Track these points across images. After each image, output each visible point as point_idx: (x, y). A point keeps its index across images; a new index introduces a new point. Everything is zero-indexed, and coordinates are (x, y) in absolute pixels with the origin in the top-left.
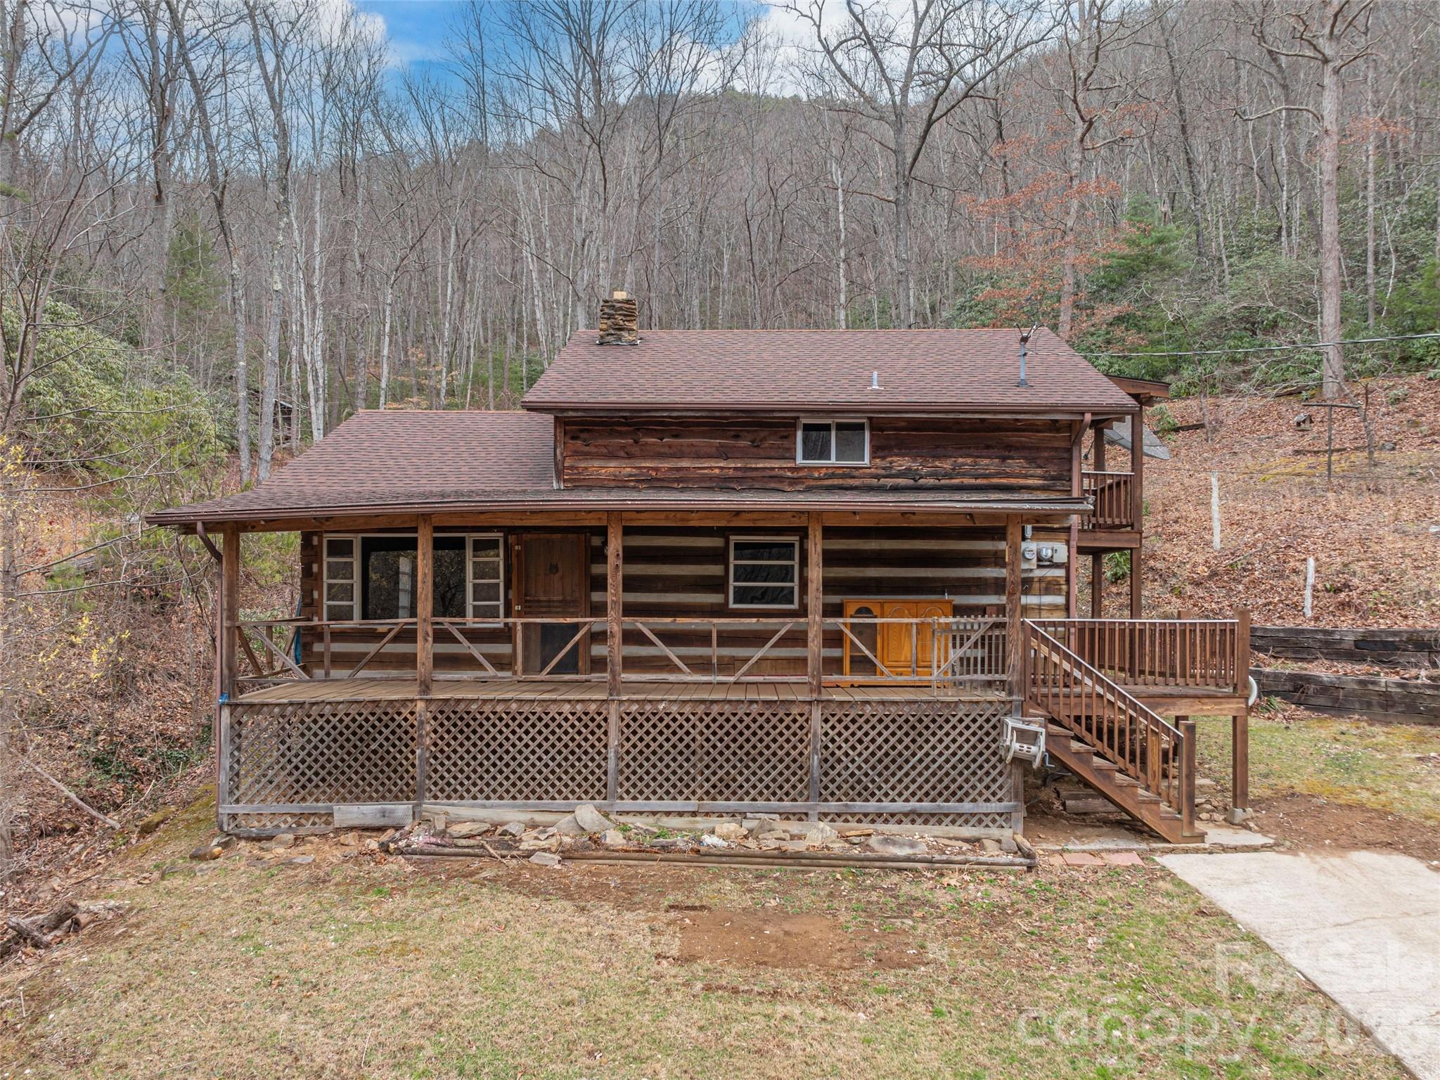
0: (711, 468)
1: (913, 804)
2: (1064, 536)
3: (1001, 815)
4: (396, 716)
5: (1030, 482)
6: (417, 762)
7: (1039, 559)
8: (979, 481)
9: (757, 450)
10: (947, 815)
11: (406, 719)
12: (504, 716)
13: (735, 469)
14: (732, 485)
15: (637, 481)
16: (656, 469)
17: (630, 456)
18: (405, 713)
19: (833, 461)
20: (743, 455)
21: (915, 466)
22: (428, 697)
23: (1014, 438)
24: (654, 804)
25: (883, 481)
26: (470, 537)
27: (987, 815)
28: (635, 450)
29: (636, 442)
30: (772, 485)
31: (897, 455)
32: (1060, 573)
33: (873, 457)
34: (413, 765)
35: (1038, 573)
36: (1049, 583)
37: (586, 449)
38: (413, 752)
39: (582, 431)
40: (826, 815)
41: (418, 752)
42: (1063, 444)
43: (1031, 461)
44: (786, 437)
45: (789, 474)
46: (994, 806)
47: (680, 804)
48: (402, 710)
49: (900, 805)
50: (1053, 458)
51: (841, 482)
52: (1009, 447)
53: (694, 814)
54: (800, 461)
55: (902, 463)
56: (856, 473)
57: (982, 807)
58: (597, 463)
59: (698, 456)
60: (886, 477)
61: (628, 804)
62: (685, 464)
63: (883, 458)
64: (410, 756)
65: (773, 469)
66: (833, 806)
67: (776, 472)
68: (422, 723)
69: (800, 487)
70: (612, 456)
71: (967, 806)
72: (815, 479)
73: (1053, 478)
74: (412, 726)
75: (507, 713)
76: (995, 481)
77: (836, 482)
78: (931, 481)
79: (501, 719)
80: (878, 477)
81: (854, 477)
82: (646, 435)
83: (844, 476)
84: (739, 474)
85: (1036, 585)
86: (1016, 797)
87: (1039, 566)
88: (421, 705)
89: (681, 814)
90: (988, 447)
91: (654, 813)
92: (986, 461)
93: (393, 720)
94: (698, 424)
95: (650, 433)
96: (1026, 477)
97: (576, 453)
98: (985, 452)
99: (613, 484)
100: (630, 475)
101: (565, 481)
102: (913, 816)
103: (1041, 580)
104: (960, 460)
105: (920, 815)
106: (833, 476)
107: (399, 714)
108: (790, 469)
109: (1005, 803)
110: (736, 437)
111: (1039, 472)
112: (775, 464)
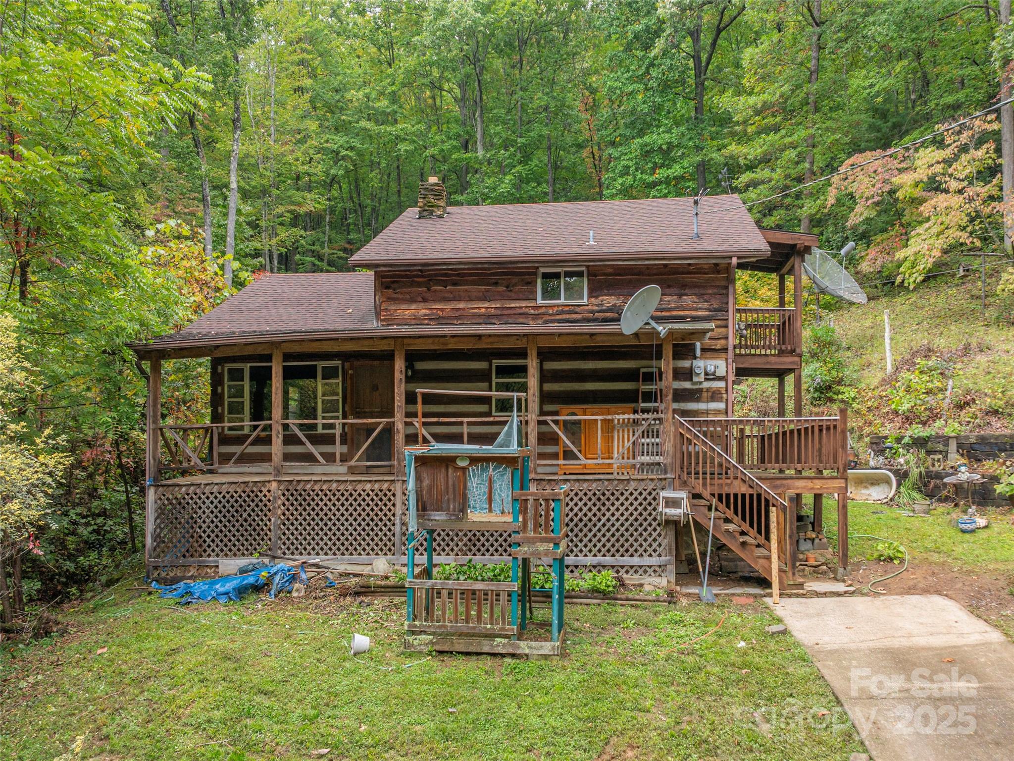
0: (479, 308)
1: (600, 559)
2: (724, 355)
3: (660, 566)
4: (259, 494)
5: (700, 313)
6: (272, 528)
7: (707, 374)
8: (664, 314)
9: (510, 293)
10: (622, 566)
11: (265, 496)
13: (496, 308)
14: (493, 321)
15: (430, 319)
16: (442, 310)
17: (425, 301)
18: (265, 490)
19: (562, 301)
20: (501, 298)
21: (618, 303)
22: (279, 479)
23: (688, 279)
25: (597, 315)
26: (320, 364)
27: (650, 567)
28: (428, 295)
29: (429, 290)
30: (521, 320)
31: (606, 295)
32: (720, 384)
33: (590, 297)
34: (270, 530)
35: (706, 385)
36: (713, 392)
37: (396, 296)
38: (270, 520)
39: (393, 283)
41: (273, 520)
42: (722, 283)
43: (700, 297)
44: (530, 283)
45: (532, 312)
46: (654, 561)
47: (443, 558)
50: (716, 294)
51: (568, 316)
52: (685, 286)
54: (540, 301)
55: (609, 301)
56: (578, 309)
57: (646, 561)
58: (403, 306)
59: (471, 300)
60: (599, 312)
62: (462, 305)
63: (596, 297)
64: (268, 523)
65: (521, 307)
67: (524, 310)
68: (275, 498)
69: (540, 320)
70: (412, 301)
71: (636, 561)
72: (550, 315)
73: (715, 310)
74: (269, 501)
75: (330, 491)
76: (675, 313)
77: (564, 317)
79: (326, 495)
80: (592, 312)
81: (576, 313)
82: (435, 285)
83: (570, 312)
84: (499, 312)
85: (705, 395)
86: (671, 555)
87: (706, 380)
88: (274, 485)
90: (669, 287)
92: (669, 298)
93: (257, 496)
94: (470, 275)
95: (438, 282)
96: (696, 309)
97: (390, 299)
99: (413, 322)
100: (425, 315)
101: (382, 320)
102: (598, 566)
103: (708, 390)
105: (603, 566)
106: (562, 312)
107: (261, 491)
108: (533, 308)
109: (663, 558)
110: (496, 284)
111: (706, 305)
112: (523, 304)
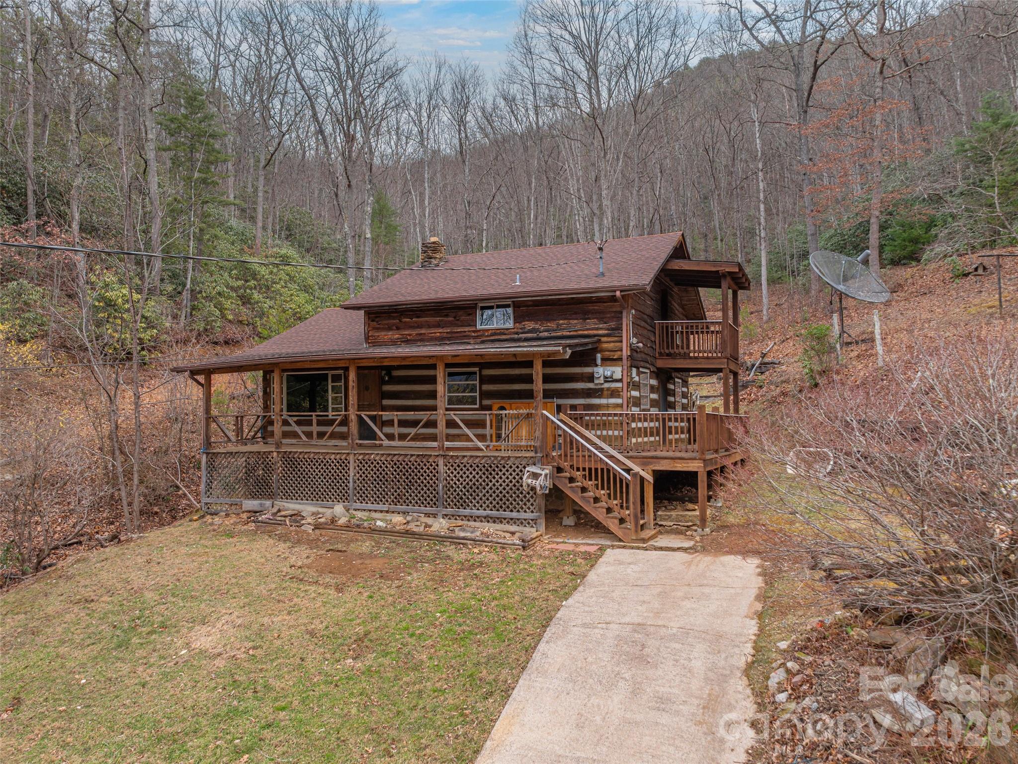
0: (435, 333)
1: (488, 512)
2: (620, 363)
3: (532, 520)
5: (601, 332)
6: (274, 481)
7: (605, 377)
9: (457, 323)
13: (447, 333)
14: (445, 342)
15: (401, 341)
16: (410, 335)
17: (398, 328)
18: (270, 457)
19: (494, 326)
20: (451, 324)
21: (537, 326)
22: (279, 450)
23: (590, 307)
24: (370, 506)
25: (521, 335)
26: (330, 373)
27: (525, 520)
28: (400, 325)
29: (401, 321)
30: (465, 340)
31: (527, 321)
32: (619, 385)
33: (515, 323)
34: (273, 483)
35: (606, 385)
36: (613, 391)
37: (379, 326)
38: (273, 476)
39: (376, 317)
40: (446, 515)
41: (275, 476)
42: (619, 309)
43: (602, 320)
44: (469, 315)
45: (473, 334)
46: (529, 515)
47: (381, 507)
50: (613, 317)
51: (499, 337)
52: (588, 313)
53: (387, 512)
54: (479, 327)
55: (530, 325)
56: (506, 332)
57: (522, 515)
58: (383, 333)
59: (429, 327)
60: (522, 333)
61: (358, 505)
62: (423, 331)
63: (520, 323)
64: (272, 478)
65: (465, 332)
67: (467, 334)
68: (276, 462)
69: (479, 340)
70: (389, 329)
72: (486, 336)
73: (613, 329)
74: (272, 464)
75: (309, 459)
76: (580, 332)
77: (496, 337)
78: (546, 334)
80: (518, 333)
81: (505, 334)
82: (405, 317)
83: (499, 334)
84: (449, 336)
85: (605, 393)
87: (606, 382)
88: (275, 454)
89: (381, 512)
90: (576, 313)
91: (370, 511)
92: (576, 321)
93: (265, 461)
94: (428, 310)
95: (407, 316)
96: (597, 329)
97: (374, 328)
98: (574, 316)
99: (390, 343)
100: (398, 338)
101: (369, 342)
102: (488, 519)
103: (608, 389)
104: (561, 322)
105: (491, 518)
106: (495, 334)
107: (267, 458)
108: (474, 332)
109: (534, 514)
110: (447, 316)
111: (605, 326)
112: (466, 329)
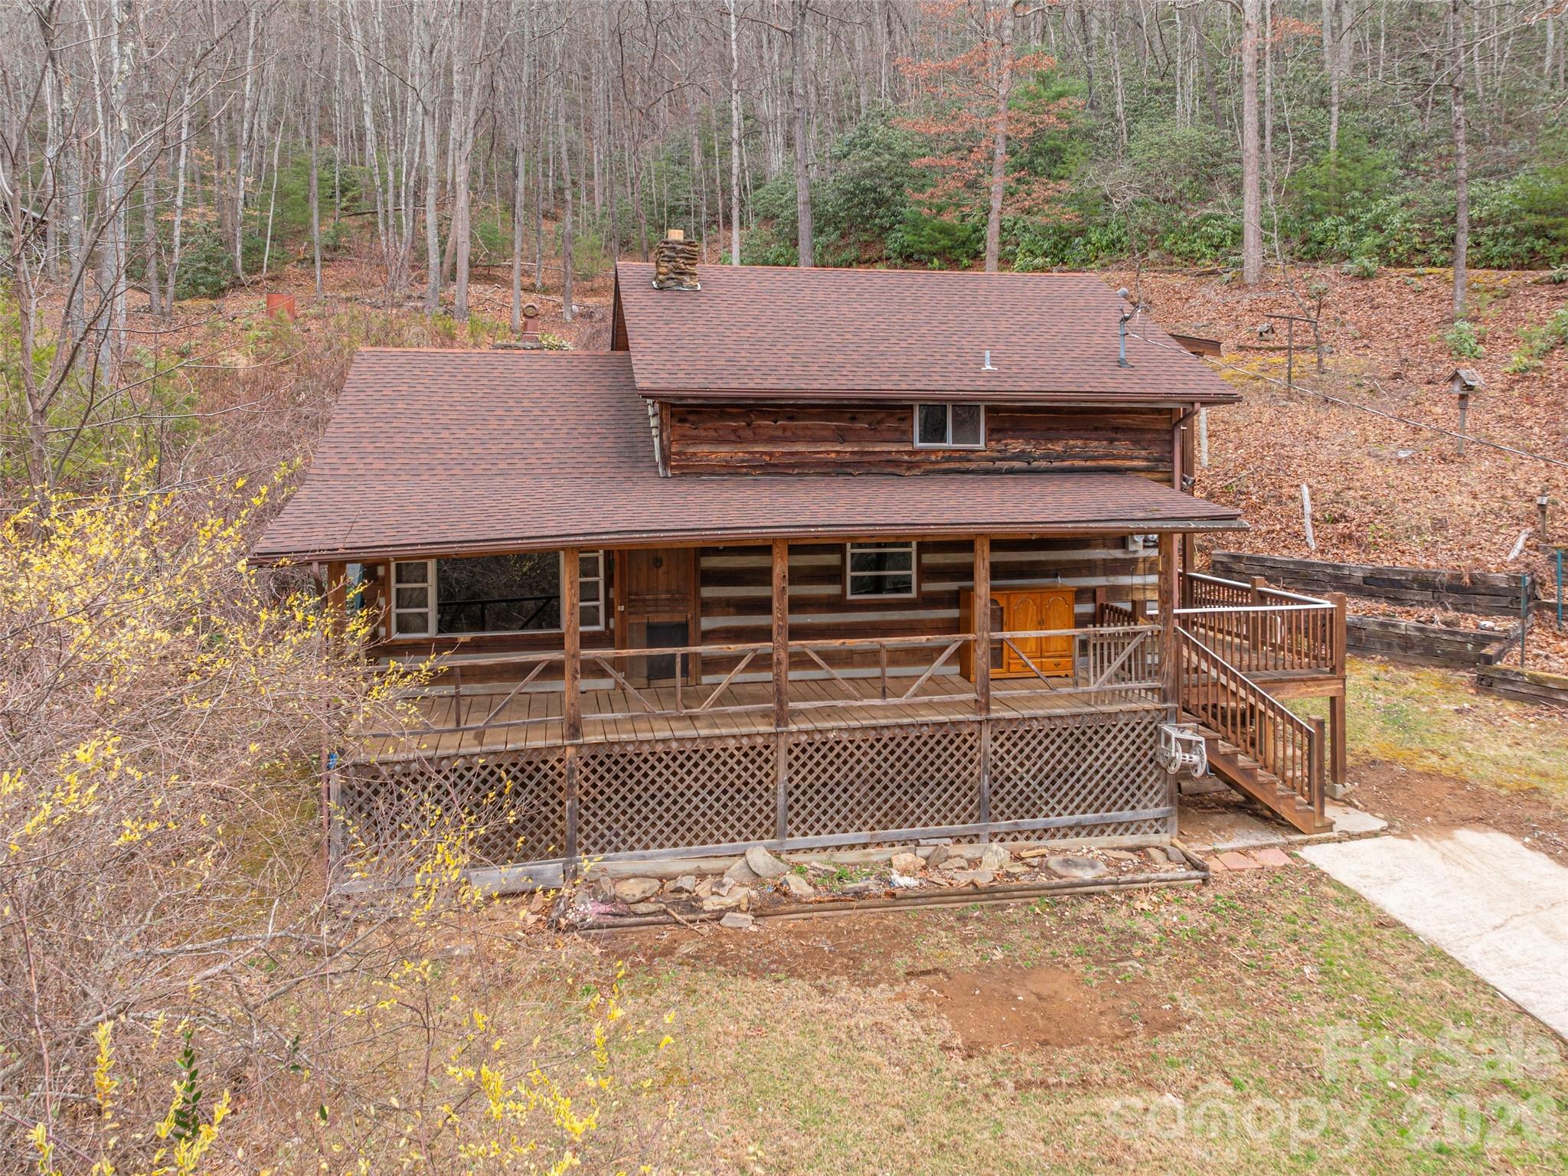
0: (828, 452)
3: (1156, 820)
4: (541, 765)
5: (1136, 463)
6: (567, 815)
7: (1145, 541)
8: (1089, 464)
9: (875, 433)
10: (1108, 825)
11: (553, 768)
12: (664, 756)
13: (852, 453)
14: (849, 470)
15: (750, 467)
16: (771, 454)
17: (741, 440)
18: (553, 761)
19: (949, 444)
20: (860, 438)
21: (1029, 448)
22: (580, 741)
23: (1120, 421)
24: (826, 839)
25: (998, 464)
27: (1145, 821)
28: (748, 433)
29: (749, 425)
30: (890, 470)
31: (1012, 438)
33: (988, 440)
34: (561, 818)
35: (1143, 554)
36: (1152, 563)
37: (694, 433)
38: (561, 804)
39: (690, 415)
40: (996, 835)
41: (568, 803)
42: (1165, 426)
43: (1135, 443)
44: (903, 419)
45: (906, 458)
47: (851, 837)
48: (549, 758)
49: (1066, 819)
50: (1157, 440)
51: (957, 465)
52: (1116, 429)
53: (866, 845)
54: (917, 444)
55: (1016, 446)
56: (972, 456)
58: (706, 448)
59: (815, 440)
60: (1000, 460)
61: (798, 841)
62: (799, 448)
63: (999, 441)
64: (558, 808)
65: (890, 452)
66: (1003, 825)
67: (894, 456)
68: (572, 771)
69: (916, 471)
70: (722, 439)
71: (1127, 814)
72: (932, 463)
73: (1156, 460)
74: (560, 775)
75: (667, 754)
76: (1104, 463)
77: (951, 465)
78: (1043, 464)
79: (660, 760)
80: (993, 460)
81: (970, 461)
82: (758, 418)
83: (960, 460)
84: (856, 458)
85: (1141, 566)
86: (1171, 802)
87: (1145, 547)
88: (570, 751)
89: (852, 847)
90: (1096, 429)
91: (825, 849)
92: (1095, 443)
93: (538, 769)
94: (815, 407)
95: (763, 415)
96: (1131, 458)
97: (684, 437)
98: (1094, 435)
99: (723, 471)
100: (743, 461)
101: (672, 468)
102: (1077, 829)
103: (1145, 560)
104: (1071, 442)
105: (1084, 827)
106: (948, 460)
107: (545, 762)
108: (906, 452)
109: (1161, 808)
110: (853, 419)
111: (1143, 453)
112: (893, 447)
